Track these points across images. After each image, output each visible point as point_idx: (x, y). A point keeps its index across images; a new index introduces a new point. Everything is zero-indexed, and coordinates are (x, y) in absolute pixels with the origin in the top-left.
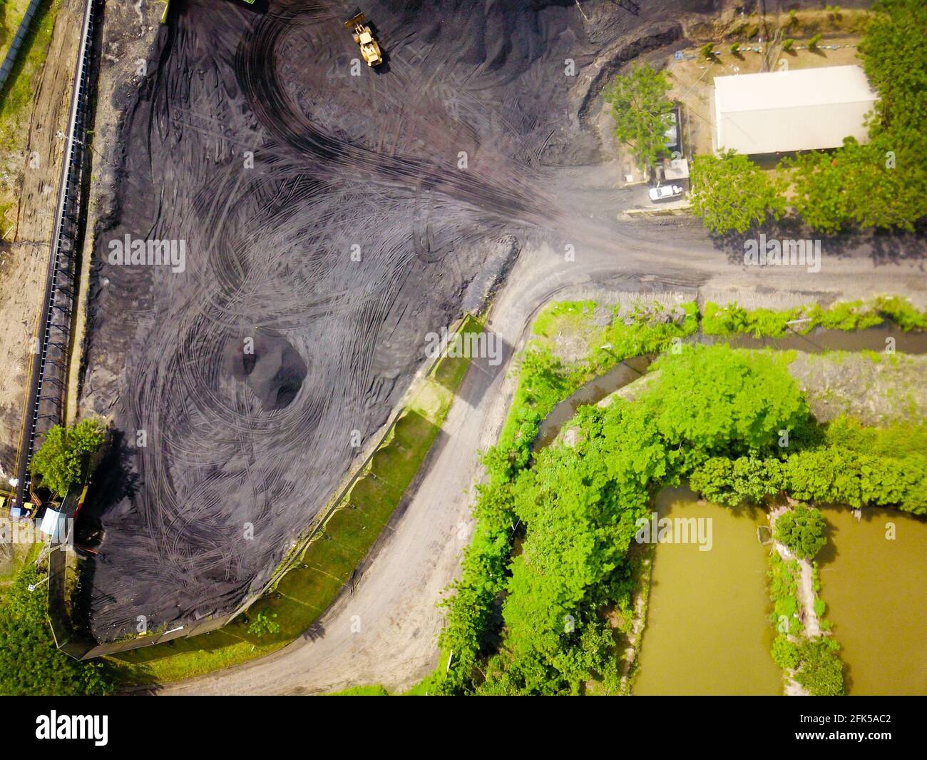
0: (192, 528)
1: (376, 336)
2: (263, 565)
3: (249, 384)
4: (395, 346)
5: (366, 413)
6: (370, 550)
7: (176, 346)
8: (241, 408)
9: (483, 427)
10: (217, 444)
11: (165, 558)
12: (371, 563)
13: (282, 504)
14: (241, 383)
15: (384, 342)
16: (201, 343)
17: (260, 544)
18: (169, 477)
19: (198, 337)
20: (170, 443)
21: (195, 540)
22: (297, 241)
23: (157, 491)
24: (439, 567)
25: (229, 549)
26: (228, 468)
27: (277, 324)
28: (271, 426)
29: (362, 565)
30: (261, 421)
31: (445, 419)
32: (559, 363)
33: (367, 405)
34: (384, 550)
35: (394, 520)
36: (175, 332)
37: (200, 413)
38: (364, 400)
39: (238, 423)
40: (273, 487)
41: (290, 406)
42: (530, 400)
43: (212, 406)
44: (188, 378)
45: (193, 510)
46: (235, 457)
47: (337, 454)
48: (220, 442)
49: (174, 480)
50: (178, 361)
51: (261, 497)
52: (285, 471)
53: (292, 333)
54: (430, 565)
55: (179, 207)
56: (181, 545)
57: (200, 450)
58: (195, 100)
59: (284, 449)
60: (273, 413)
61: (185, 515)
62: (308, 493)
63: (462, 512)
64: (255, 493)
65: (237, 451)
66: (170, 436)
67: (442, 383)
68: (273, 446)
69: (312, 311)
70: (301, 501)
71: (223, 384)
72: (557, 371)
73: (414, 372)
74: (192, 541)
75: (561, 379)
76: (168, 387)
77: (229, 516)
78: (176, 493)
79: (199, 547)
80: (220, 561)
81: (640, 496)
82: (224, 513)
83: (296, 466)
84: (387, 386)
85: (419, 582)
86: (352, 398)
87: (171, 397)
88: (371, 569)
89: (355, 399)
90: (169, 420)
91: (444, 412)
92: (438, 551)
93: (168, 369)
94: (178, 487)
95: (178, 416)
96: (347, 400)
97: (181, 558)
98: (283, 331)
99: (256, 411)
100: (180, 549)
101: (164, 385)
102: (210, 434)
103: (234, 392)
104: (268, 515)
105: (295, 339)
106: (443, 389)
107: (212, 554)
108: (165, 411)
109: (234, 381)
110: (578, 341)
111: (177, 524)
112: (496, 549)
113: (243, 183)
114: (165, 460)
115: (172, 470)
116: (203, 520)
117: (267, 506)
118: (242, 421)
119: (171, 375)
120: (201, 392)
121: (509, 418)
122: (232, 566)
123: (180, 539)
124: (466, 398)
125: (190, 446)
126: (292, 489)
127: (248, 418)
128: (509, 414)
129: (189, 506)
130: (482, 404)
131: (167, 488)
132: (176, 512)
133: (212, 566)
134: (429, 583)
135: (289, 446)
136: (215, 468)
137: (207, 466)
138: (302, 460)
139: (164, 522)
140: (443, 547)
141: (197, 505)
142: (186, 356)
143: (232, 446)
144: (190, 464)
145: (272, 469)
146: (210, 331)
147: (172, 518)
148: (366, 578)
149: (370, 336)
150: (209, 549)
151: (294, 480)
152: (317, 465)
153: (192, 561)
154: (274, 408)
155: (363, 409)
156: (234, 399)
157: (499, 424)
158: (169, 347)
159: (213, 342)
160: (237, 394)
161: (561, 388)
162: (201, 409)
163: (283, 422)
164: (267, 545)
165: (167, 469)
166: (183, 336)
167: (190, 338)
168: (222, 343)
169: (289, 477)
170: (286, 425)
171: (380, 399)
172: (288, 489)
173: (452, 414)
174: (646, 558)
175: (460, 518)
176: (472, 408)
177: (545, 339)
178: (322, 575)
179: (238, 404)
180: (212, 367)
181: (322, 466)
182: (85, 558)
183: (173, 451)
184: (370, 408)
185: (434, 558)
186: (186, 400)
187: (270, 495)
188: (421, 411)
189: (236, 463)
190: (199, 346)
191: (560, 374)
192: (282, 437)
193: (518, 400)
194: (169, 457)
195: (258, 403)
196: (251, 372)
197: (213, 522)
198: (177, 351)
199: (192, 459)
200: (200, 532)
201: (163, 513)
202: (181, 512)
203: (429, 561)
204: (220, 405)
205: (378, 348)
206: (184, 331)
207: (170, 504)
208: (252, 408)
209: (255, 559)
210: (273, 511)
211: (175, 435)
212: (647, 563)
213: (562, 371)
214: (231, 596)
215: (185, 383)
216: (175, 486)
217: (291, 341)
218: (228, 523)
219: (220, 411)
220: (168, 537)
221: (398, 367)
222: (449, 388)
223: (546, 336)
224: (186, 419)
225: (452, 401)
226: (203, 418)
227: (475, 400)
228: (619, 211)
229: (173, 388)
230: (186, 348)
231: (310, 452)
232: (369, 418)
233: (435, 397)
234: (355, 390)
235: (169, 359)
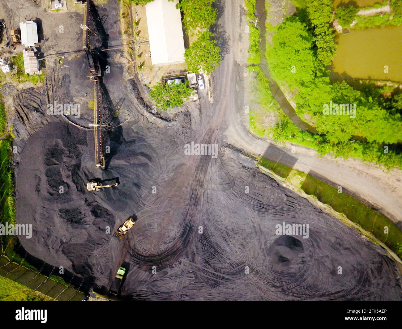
0: (359, 282)
1: (268, 205)
2: (373, 250)
3: (293, 259)
4: (272, 197)
5: (302, 208)
6: (362, 202)
7: (278, 292)
8: (304, 262)
9: (305, 156)
10: (320, 272)
11: (373, 293)
12: (368, 201)
13: (345, 242)
14: (292, 263)
15: (271, 201)
16: (276, 281)
17: (364, 251)
18: (336, 293)
19: (273, 283)
20: (321, 293)
21: (364, 280)
22: (229, 241)
23: (343, 298)
24: (368, 172)
25: (367, 265)
26: (331, 267)
27: (265, 248)
28: (311, 249)
29: (369, 206)
30: (308, 253)
31: (303, 172)
32: (277, 124)
33: (299, 207)
34: (362, 196)
35: (348, 193)
36: (272, 293)
37: (307, 280)
38: (297, 209)
39: (310, 263)
40: (338, 246)
41: (301, 241)
42: (294, 136)
43: (304, 274)
44: (291, 286)
45: (350, 282)
46: (326, 264)
47: (321, 219)
48: (319, 271)
49: (337, 291)
50: (285, 291)
51: (342, 251)
52: (330, 241)
53: (269, 242)
54: (367, 176)
55: (216, 294)
56: (367, 286)
57: (323, 279)
58: (169, 289)
59: (321, 243)
60: (304, 248)
61: (353, 285)
62: (339, 231)
63: (343, 163)
64: (341, 254)
65: (322, 263)
66: (318, 293)
67: (288, 175)
68: (319, 247)
69: (259, 234)
70: (343, 234)
71: (293, 271)
72: (280, 125)
73: (284, 188)
74: (365, 281)
75: (284, 123)
76: (296, 295)
77: (352, 266)
78: (343, 290)
79: (367, 278)
80: (373, 269)
81: (335, 87)
82: (351, 268)
83: (328, 237)
84: (290, 199)
85: (375, 180)
86: (296, 214)
87: (300, 293)
88: (371, 202)
89: (297, 213)
90: (311, 294)
91: (300, 173)
92: (361, 173)
93: (288, 295)
94: (341, 289)
95: (308, 290)
96: (297, 216)
97: (372, 286)
98: (269, 245)
99: (304, 256)
100: (369, 286)
101: (295, 297)
102: (316, 275)
103: (297, 266)
104: (351, 248)
105: (272, 240)
106: (290, 174)
107: (370, 272)
108: (307, 296)
109: (292, 266)
110: (266, 116)
111: (358, 288)
112: (360, 148)
113: (204, 266)
114: (328, 295)
115: (333, 292)
116: (355, 277)
117: (347, 249)
118: (309, 261)
119: (291, 294)
120: (297, 280)
122: (375, 263)
123: (364, 287)
124: (293, 164)
125: (322, 284)
126: (338, 238)
127: (308, 259)
128: (300, 145)
129: (349, 284)
130: (296, 157)
131: (341, 294)
132: (352, 289)
133: (375, 272)
134: (376, 176)
135: (319, 240)
136: (331, 273)
137: (330, 276)
138: (325, 235)
139: (357, 294)
140: (359, 170)
141: (348, 280)
142: (282, 288)
143: (320, 265)
144: (330, 284)
145: (330, 248)
146: (270, 277)
147: (355, 291)
148: (375, 204)
149: (268, 208)
150: (368, 273)
151: (334, 238)
152: (327, 228)
153: (374, 281)
154: (302, 248)
155: (300, 209)
156: (299, 265)
157: (304, 149)
158: (279, 295)
159: (275, 276)
160: (298, 264)
161: (287, 123)
162: (305, 280)
163: (308, 243)
164: (364, 248)
165: (332, 294)
166: (273, 289)
167: (273, 286)
168: (276, 272)
169: (333, 240)
170: (310, 242)
171: (296, 202)
172: (338, 240)
173: (301, 169)
174: (359, 83)
175: (346, 163)
176: (298, 161)
177: (266, 130)
178: (376, 223)
179: (302, 263)
180: (286, 276)
181: (327, 226)
183: (325, 292)
184: (300, 206)
185: (364, 174)
186: (301, 287)
187: (342, 248)
188: (301, 183)
189: (328, 263)
190: (277, 282)
191: (281, 124)
192: (315, 244)
193: (294, 141)
194: (327, 293)
195: (301, 255)
196: (287, 259)
197: (356, 272)
198: (280, 292)
199: (327, 283)
200: (360, 278)
201: (353, 295)
202: (352, 287)
203: (366, 177)
204: (302, 271)
205: (274, 204)
206: (271, 289)
207: (349, 292)
208: (304, 258)
209: (371, 253)
210: (349, 246)
211: (317, 291)
212: (361, 82)
213: (280, 123)
215: (294, 288)
216: (340, 290)
217: (273, 241)
218: (356, 266)
219: (305, 271)
220: (364, 292)
221: (282, 195)
222: (290, 172)
223: (265, 130)
224: (309, 286)
225: (295, 170)
226: (309, 278)
227: (294, 160)
228: (209, 102)
229: (296, 292)
230: (278, 288)
231: (321, 231)
232: (305, 206)
233: (295, 178)
234: (292, 213)
235: (283, 295)
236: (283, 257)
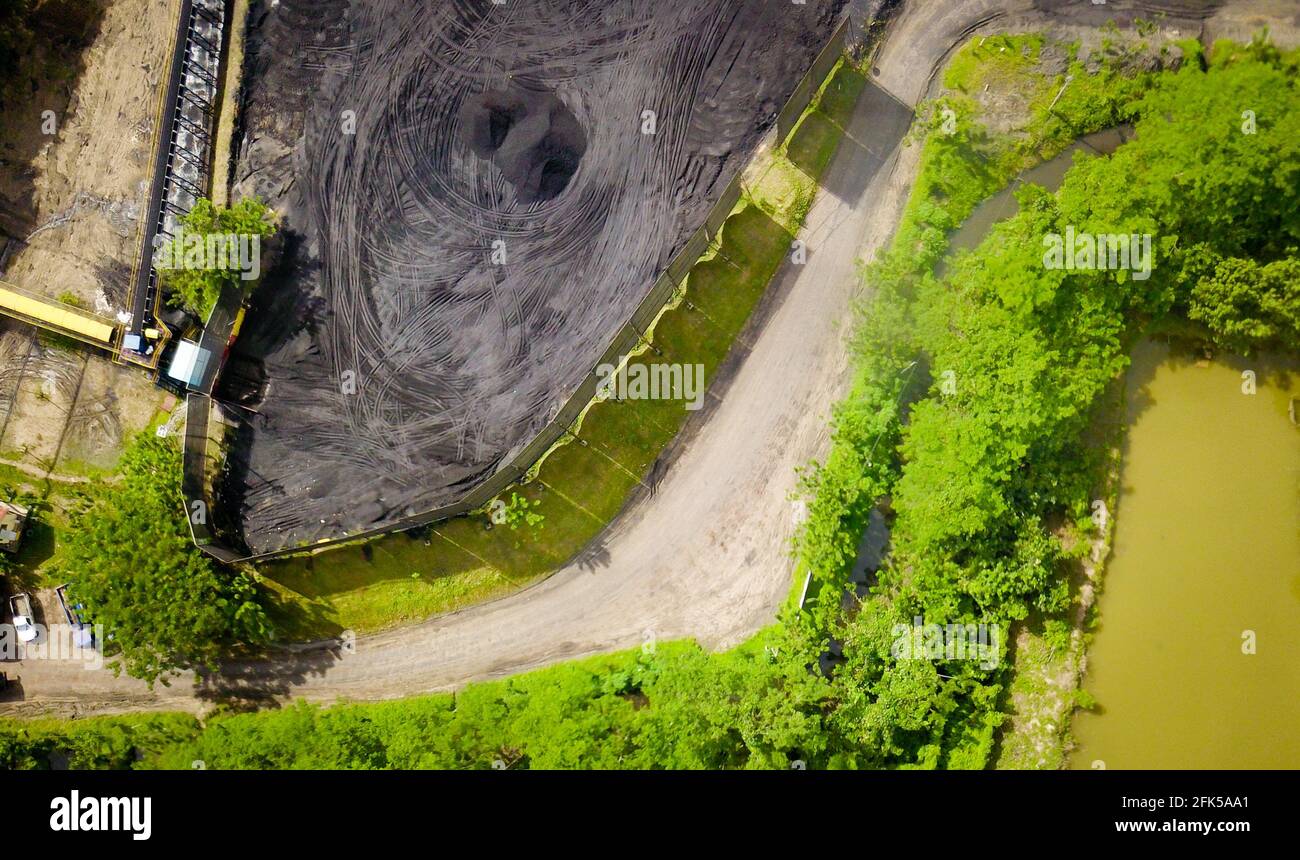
0: (405, 378)
1: (695, 90)
2: (517, 439)
3: (498, 163)
4: (724, 106)
5: (677, 210)
6: (682, 429)
7: (383, 106)
8: (484, 198)
9: (863, 233)
10: (446, 251)
11: (362, 425)
12: (683, 450)
13: (547, 345)
14: (485, 162)
15: (707, 100)
16: (425, 100)
17: (513, 406)
18: (371, 300)
19: (419, 91)
20: (373, 251)
21: (409, 397)
23: (351, 322)
24: (788, 456)
25: (463, 412)
26: (462, 288)
27: (542, 72)
28: (531, 225)
29: (668, 452)
30: (515, 217)
31: (802, 222)
32: (984, 134)
33: (678, 199)
34: (704, 429)
35: (718, 382)
36: (384, 81)
37: (421, 206)
38: (674, 190)
39: (480, 220)
40: (533, 318)
41: (560, 197)
42: (936, 192)
43: (440, 197)
44: (404, 152)
45: (407, 349)
46: (474, 272)
47: (633, 272)
48: (452, 249)
49: (379, 305)
50: (388, 127)
51: (515, 332)
52: (553, 293)
53: (564, 85)
54: (774, 452)
56: (388, 405)
57: (419, 261)
59: (550, 261)
60: (534, 206)
61: (396, 358)
62: (587, 330)
63: (826, 371)
64: (505, 326)
65: (478, 262)
66: (374, 241)
67: (798, 165)
68: (533, 255)
69: (596, 52)
70: (577, 340)
71: (457, 162)
72: (981, 147)
73: (753, 145)
74: (405, 399)
75: (986, 161)
76: (371, 166)
77: (463, 361)
78: (380, 325)
79: (416, 409)
80: (449, 431)
82: (456, 355)
83: (569, 288)
84: (711, 169)
85: (756, 478)
86: (655, 188)
87: (376, 182)
88: (682, 460)
89: (659, 189)
90: (372, 216)
91: (802, 210)
92: (787, 430)
93: (372, 138)
94: (386, 315)
95: (386, 210)
96: (648, 190)
97: (387, 425)
98: (550, 83)
99: (507, 203)
100: (386, 411)
101: (365, 163)
102: (436, 237)
103: (473, 175)
104: (524, 362)
105: (569, 96)
106: (799, 173)
107: (436, 420)
108: (366, 202)
109: (473, 159)
110: (1015, 101)
111: (382, 372)
112: (879, 424)
114: (365, 275)
115: (375, 290)
116: (422, 366)
117: (523, 350)
118: (486, 218)
119: (376, 148)
120: (423, 175)
121: (905, 222)
122: (469, 439)
123: (386, 395)
124: (835, 189)
125: (406, 255)
126: (563, 322)
127: (494, 213)
128: (904, 215)
129: (400, 345)
130: (863, 202)
131: (366, 318)
132: (380, 354)
133: (436, 439)
134: (772, 480)
135: (558, 256)
136: (442, 286)
137: (431, 283)
138: (577, 280)
139: (362, 368)
140: (795, 425)
141: (413, 343)
142: (400, 120)
143: (470, 254)
144: (404, 280)
145: (530, 290)
146: (438, 80)
147: (373, 363)
148: (674, 473)
149: (685, 90)
150: (432, 413)
151: (565, 310)
152: (601, 288)
153: (405, 430)
154: (535, 198)
155: (673, 204)
156: (473, 185)
157: (887, 232)
158: (373, 106)
159: (444, 99)
160: (479, 179)
161: (986, 177)
162: (423, 201)
163: (550, 220)
164: (523, 409)
165: (368, 288)
166: (396, 88)
167: (407, 91)
168: (456, 102)
169: (557, 304)
170: (553, 224)
171: (699, 190)
172: (556, 321)
173: (813, 218)
174: (1114, 445)
175: (824, 379)
176: (846, 206)
177: (963, 97)
178: (608, 464)
179: (480, 191)
180: (441, 137)
181: (608, 290)
182: (236, 425)
183: (377, 263)
184: (683, 202)
185: (780, 441)
186: (399, 187)
187: (528, 330)
188: (764, 204)
189: (474, 281)
190: (420, 105)
191: (985, 153)
192: (548, 242)
193: (920, 191)
194: (371, 272)
195: (509, 190)
196: (501, 144)
197: (439, 369)
198: (386, 112)
199: (407, 274)
200: (417, 384)
201: (360, 355)
202: (388, 353)
203: (771, 446)
204: (452, 193)
205: (698, 110)
206: (398, 80)
207: (372, 341)
208: (501, 199)
209: (504, 429)
210: (533, 355)
211: (381, 238)
212: (1115, 454)
213: (988, 147)
214: (463, 487)
215: (398, 161)
216: (380, 314)
217: (564, 98)
218: (462, 372)
219: (453, 204)
220: (367, 392)
221: (729, 139)
222: (809, 174)
223: (965, 91)
224: (398, 215)
225: (813, 194)
226: (428, 215)
227: (851, 193)
229: (380, 168)
230: (401, 107)
231: (590, 267)
232: (682, 216)
233: (787, 184)
234: (659, 175)
235: (374, 124)
236: (506, 128)
